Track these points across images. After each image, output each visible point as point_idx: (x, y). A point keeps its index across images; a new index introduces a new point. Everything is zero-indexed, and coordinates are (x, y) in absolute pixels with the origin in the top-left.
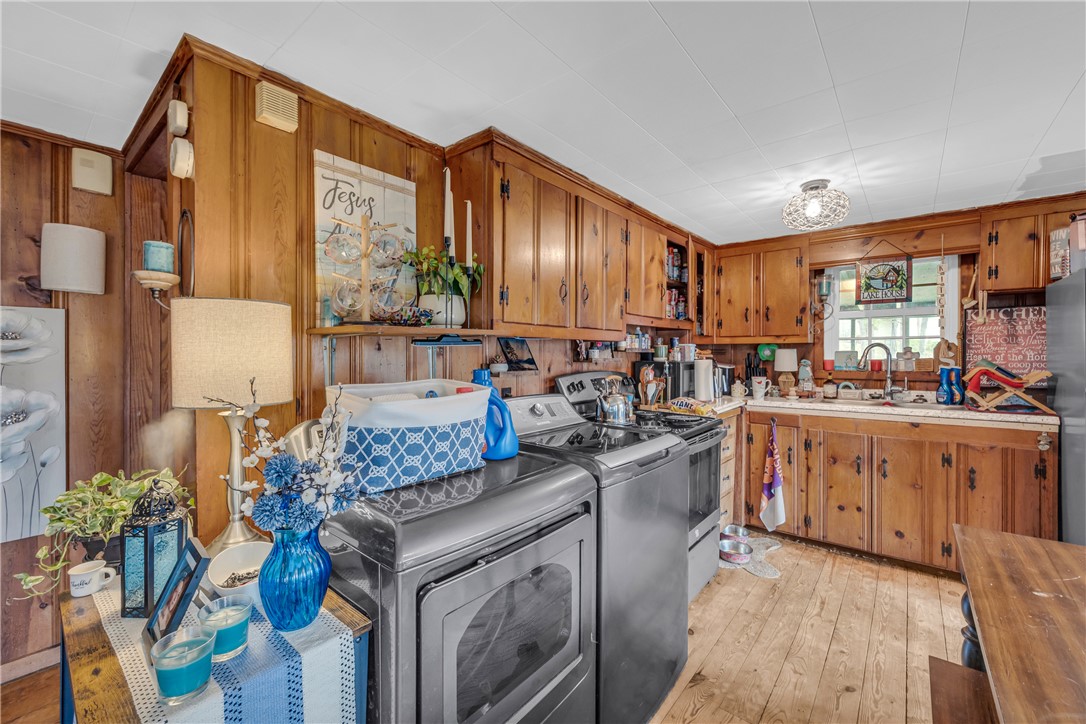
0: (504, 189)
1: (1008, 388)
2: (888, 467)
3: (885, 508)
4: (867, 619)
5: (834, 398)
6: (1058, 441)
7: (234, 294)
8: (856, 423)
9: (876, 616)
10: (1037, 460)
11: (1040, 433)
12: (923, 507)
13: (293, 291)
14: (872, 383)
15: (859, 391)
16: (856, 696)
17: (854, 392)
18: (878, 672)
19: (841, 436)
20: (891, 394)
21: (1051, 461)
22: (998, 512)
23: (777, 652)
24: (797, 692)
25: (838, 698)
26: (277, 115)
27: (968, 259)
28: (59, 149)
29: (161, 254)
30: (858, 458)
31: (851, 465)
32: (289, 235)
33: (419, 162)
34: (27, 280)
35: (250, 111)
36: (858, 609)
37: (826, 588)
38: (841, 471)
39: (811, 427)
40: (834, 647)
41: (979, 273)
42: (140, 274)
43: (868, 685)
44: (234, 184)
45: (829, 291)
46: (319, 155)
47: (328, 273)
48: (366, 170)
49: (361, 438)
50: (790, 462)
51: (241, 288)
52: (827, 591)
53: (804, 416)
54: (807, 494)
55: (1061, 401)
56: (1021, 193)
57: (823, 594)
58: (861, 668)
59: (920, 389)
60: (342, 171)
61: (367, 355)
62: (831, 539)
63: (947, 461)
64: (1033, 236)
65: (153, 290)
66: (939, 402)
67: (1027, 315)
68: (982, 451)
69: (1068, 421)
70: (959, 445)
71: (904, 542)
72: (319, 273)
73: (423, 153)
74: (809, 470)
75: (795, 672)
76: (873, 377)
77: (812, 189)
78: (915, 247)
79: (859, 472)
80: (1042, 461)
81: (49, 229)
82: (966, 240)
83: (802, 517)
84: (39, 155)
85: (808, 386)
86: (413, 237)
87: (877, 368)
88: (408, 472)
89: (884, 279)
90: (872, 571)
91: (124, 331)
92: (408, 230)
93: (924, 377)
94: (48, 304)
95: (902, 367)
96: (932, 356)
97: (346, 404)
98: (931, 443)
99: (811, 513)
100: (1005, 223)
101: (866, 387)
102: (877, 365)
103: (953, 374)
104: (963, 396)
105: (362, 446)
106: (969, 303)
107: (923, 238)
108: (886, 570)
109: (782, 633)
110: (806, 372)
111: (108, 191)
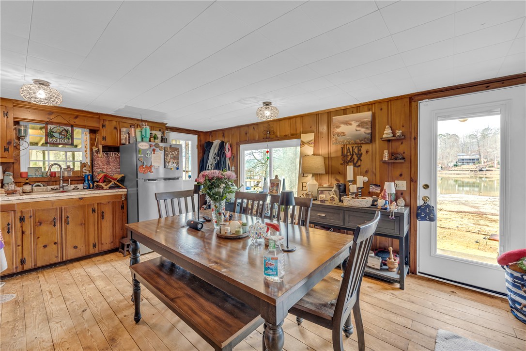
1: (112, 181)
2: (70, 219)
3: (69, 238)
4: (75, 286)
5: (30, 192)
6: (126, 196)
8: (52, 202)
9: (77, 283)
10: (121, 204)
11: (122, 195)
12: (85, 232)
14: (51, 183)
15: (45, 187)
16: (88, 311)
17: (42, 188)
18: (91, 298)
19: (44, 210)
20: (63, 187)
21: (125, 202)
22: (111, 224)
23: (42, 323)
24: (64, 328)
25: (82, 316)
27: (93, 131)
30: (54, 219)
31: (51, 224)
36: (68, 285)
37: (47, 286)
38: (44, 228)
39: (24, 209)
40: (68, 303)
41: (98, 137)
43: (90, 305)
45: (26, 134)
50: (8, 232)
52: (49, 287)
53: (18, 204)
54: (22, 247)
55: (126, 183)
56: (114, 113)
57: (48, 289)
58: (84, 301)
59: (75, 184)
62: (39, 264)
63: (94, 211)
64: (116, 128)
66: (84, 189)
67: (113, 155)
68: (106, 204)
69: (129, 189)
70: (98, 203)
71: (77, 250)
74: (23, 233)
75: (57, 323)
76: (51, 180)
77: (40, 84)
78: (75, 122)
79: (55, 225)
80: (123, 204)
82: (94, 124)
83: (19, 260)
85: (12, 187)
87: (54, 175)
89: (60, 133)
90: (64, 269)
93: (78, 179)
95: (66, 174)
96: (79, 170)
98: (88, 205)
99: (25, 256)
100: (107, 121)
101: (48, 185)
102: (53, 174)
103: (89, 177)
104: (93, 185)
106: (95, 149)
107: (78, 119)
108: (70, 266)
109: (38, 315)
110: (10, 179)
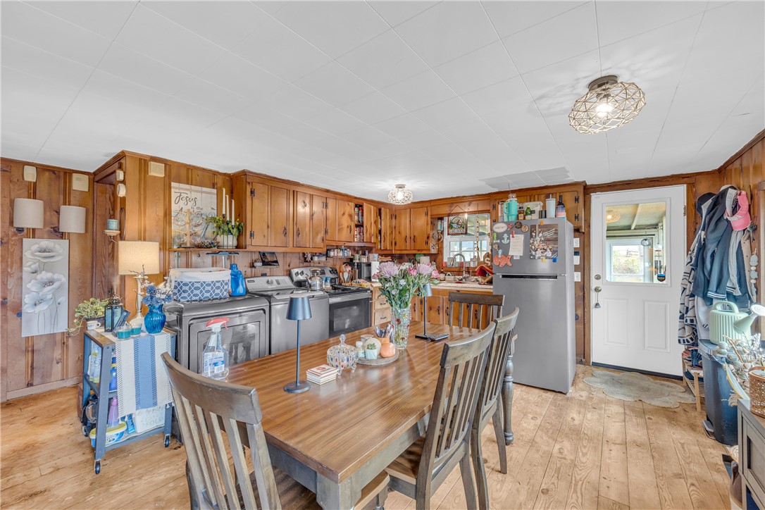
0: (252, 192)
5: (444, 280)
7: (140, 239)
13: (162, 235)
14: (459, 273)
17: (452, 278)
20: (464, 278)
26: (156, 171)
28: (67, 174)
29: (114, 224)
32: (161, 214)
33: (219, 181)
34: (53, 228)
35: (146, 171)
38: (433, 314)
42: (107, 231)
44: (140, 198)
46: (173, 184)
47: (176, 228)
48: (193, 187)
49: (179, 284)
51: (142, 237)
60: (183, 189)
61: (194, 258)
65: (111, 236)
72: (173, 228)
73: (221, 177)
76: (460, 270)
77: (399, 188)
79: (439, 313)
81: (63, 208)
82: (485, 208)
84: (59, 177)
86: (215, 211)
87: (459, 265)
88: (195, 295)
89: (457, 223)
91: (93, 248)
92: (213, 209)
94: (62, 238)
95: (472, 265)
97: (174, 274)
101: (456, 275)
105: (179, 287)
107: (471, 205)
111: (87, 190)
